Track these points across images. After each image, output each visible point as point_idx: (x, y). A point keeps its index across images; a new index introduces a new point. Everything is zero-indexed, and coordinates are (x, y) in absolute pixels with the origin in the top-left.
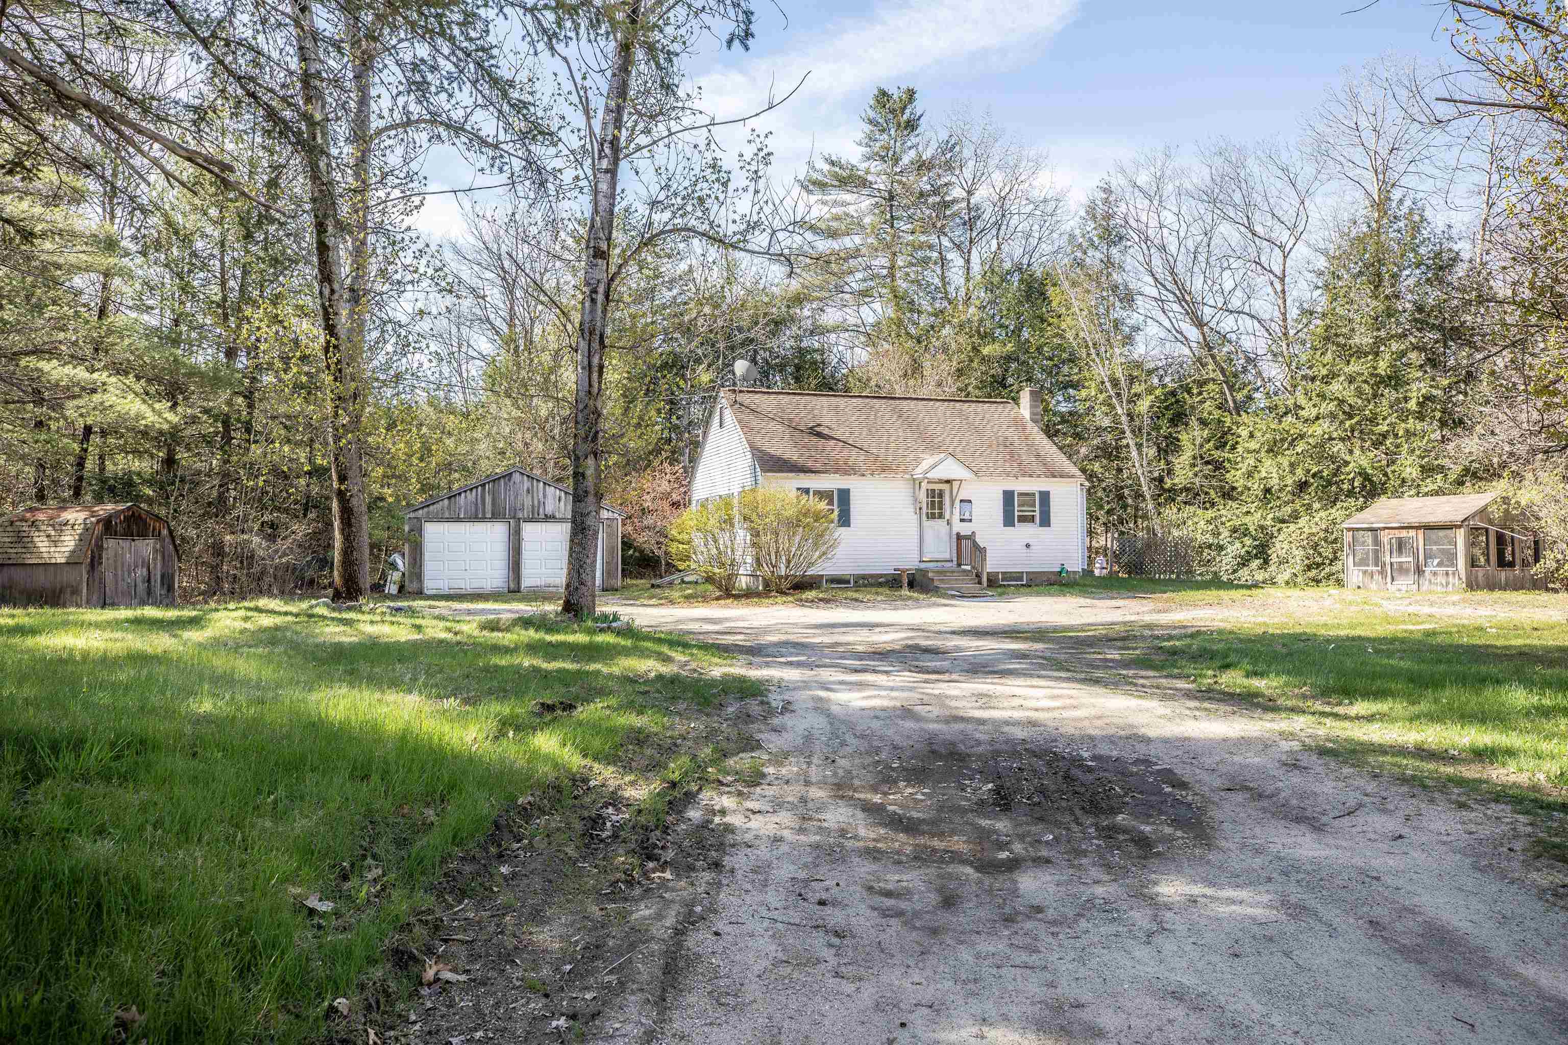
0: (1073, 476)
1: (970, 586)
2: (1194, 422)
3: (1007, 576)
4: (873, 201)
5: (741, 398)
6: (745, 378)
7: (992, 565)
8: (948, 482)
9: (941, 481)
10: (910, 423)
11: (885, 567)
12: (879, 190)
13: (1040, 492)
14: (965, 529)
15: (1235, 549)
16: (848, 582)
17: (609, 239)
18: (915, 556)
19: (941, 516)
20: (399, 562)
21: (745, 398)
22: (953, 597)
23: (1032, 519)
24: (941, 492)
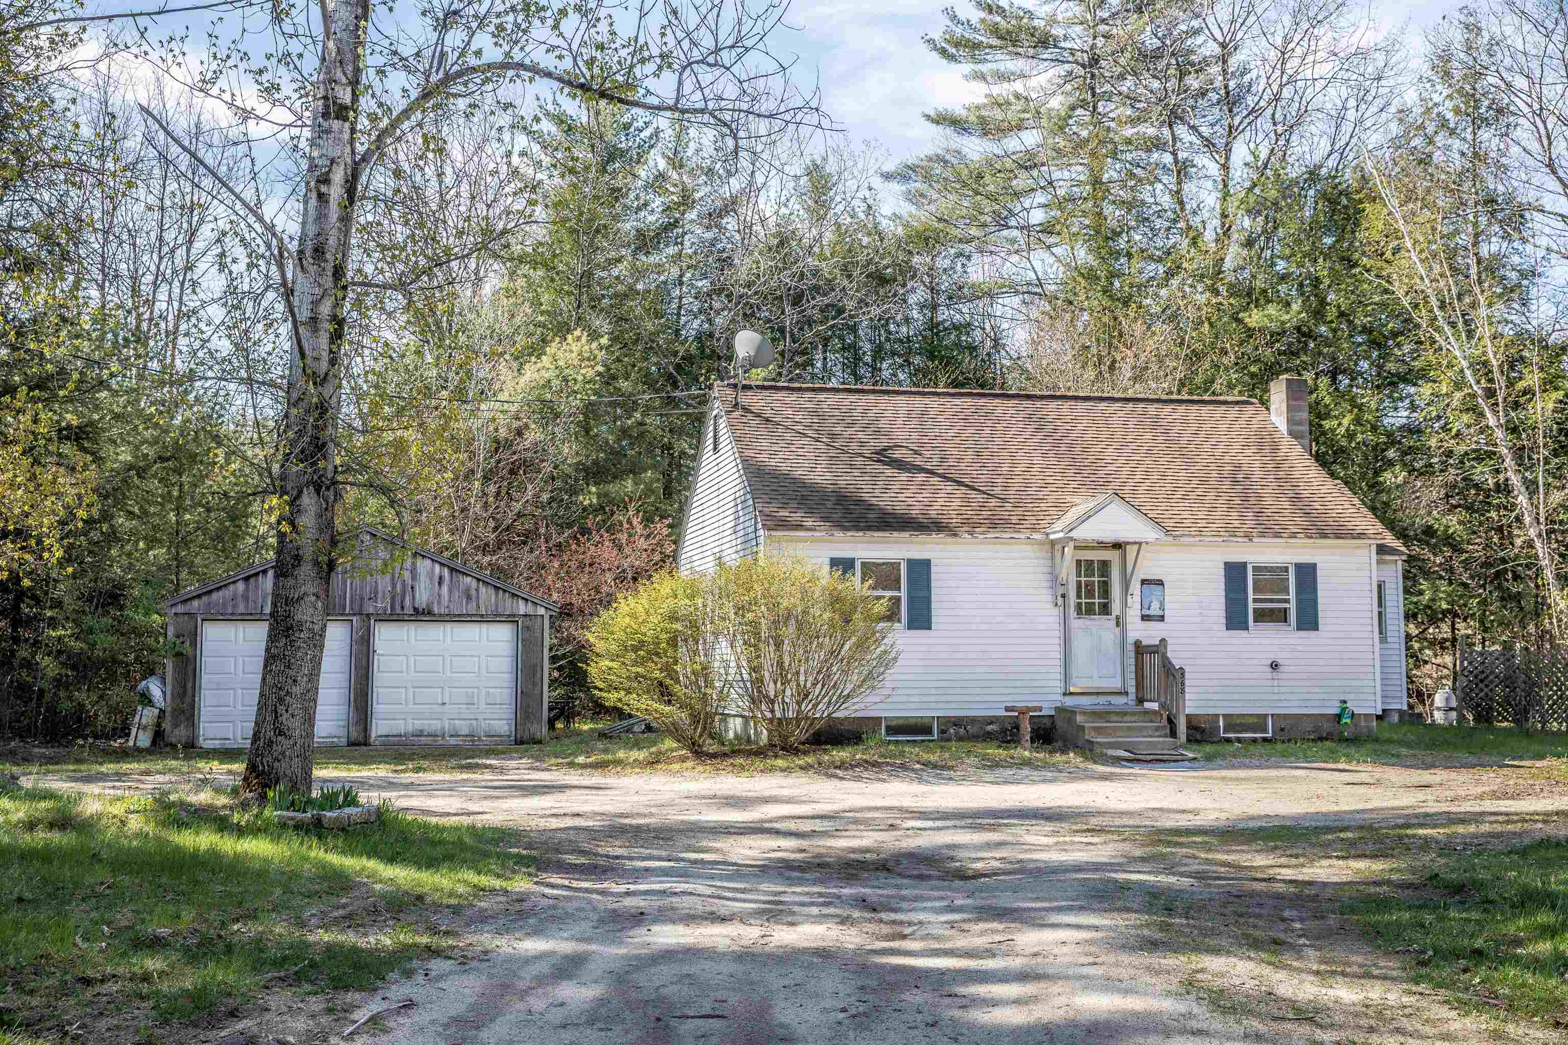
0: (1361, 536)
1: (1156, 741)
3: (1235, 723)
4: (1063, 69)
5: (746, 399)
6: (753, 362)
7: (1194, 702)
8: (1117, 546)
9: (1102, 545)
10: (1057, 440)
11: (991, 703)
12: (1072, 52)
13: (1298, 566)
14: (1149, 634)
16: (927, 730)
17: (354, 83)
18: (1055, 684)
19: (1105, 609)
20: (155, 689)
21: (756, 400)
22: (1117, 761)
23: (1281, 616)
24: (1105, 565)
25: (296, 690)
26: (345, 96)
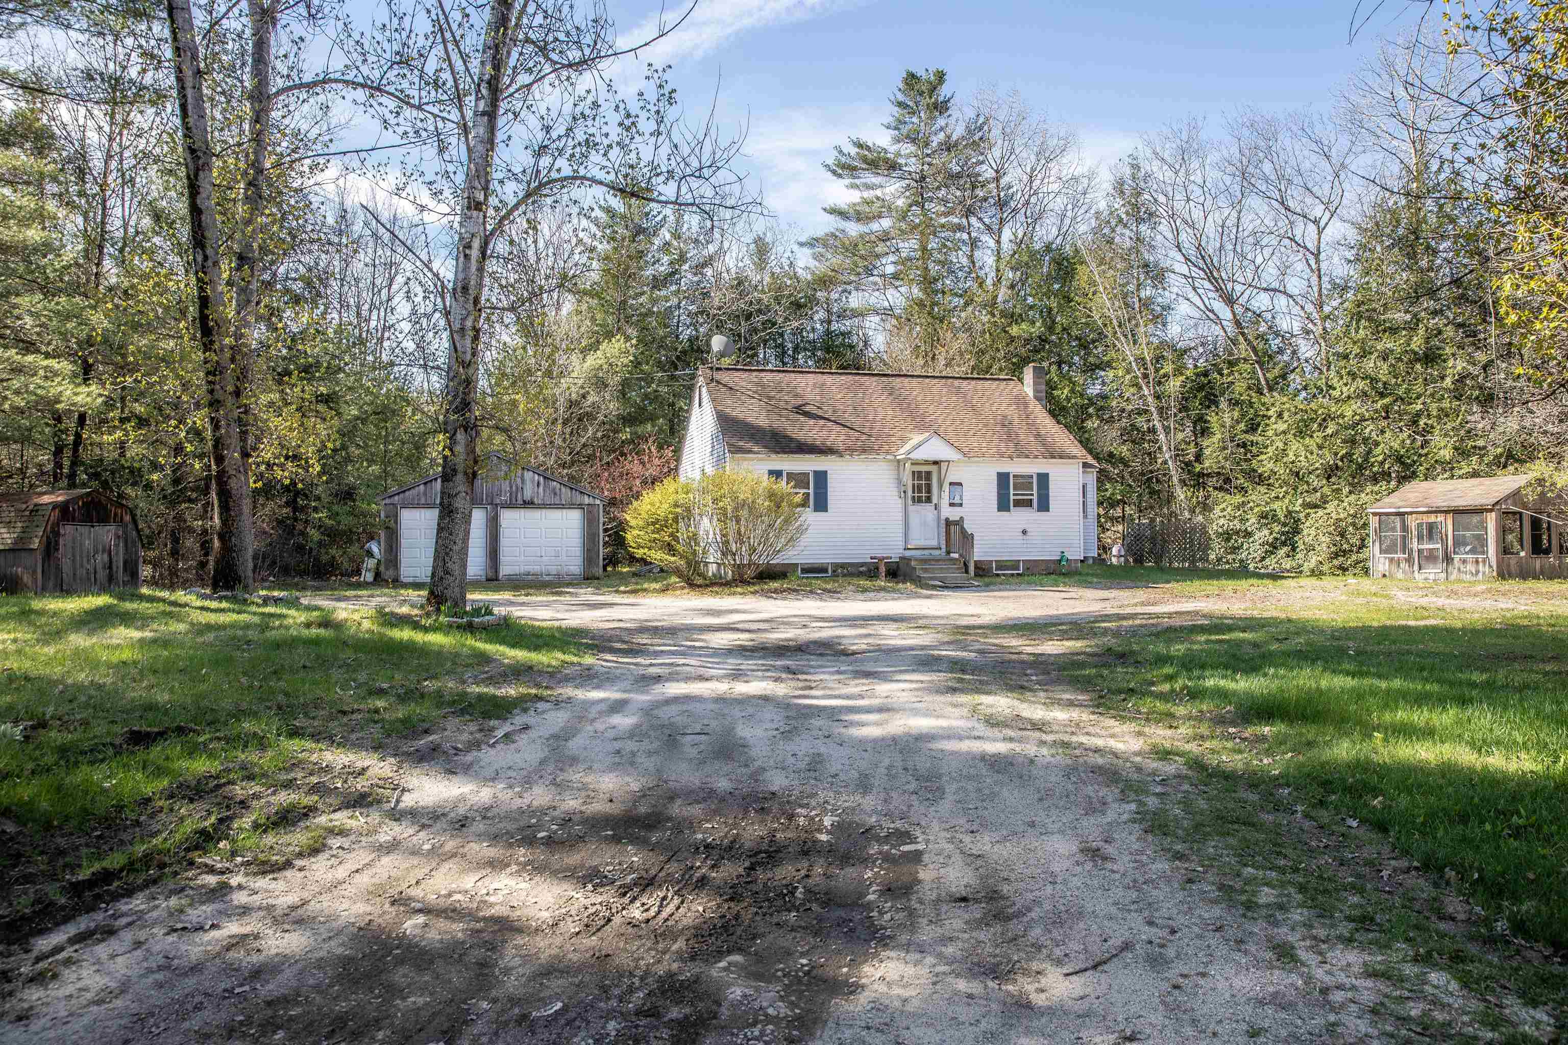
0: (1074, 457)
1: (957, 576)
2: (1223, 405)
3: (1001, 565)
4: (904, 183)
5: (718, 376)
6: (722, 355)
7: (979, 553)
8: (936, 463)
9: (927, 462)
10: (901, 402)
11: (862, 555)
12: (910, 173)
13: (1039, 475)
14: (953, 514)
15: (1263, 535)
16: (825, 571)
17: (486, 188)
18: (901, 544)
19: (929, 500)
20: (375, 549)
21: (724, 377)
22: (934, 587)
23: (1029, 503)
24: (928, 474)
25: (456, 548)
26: (481, 197)
